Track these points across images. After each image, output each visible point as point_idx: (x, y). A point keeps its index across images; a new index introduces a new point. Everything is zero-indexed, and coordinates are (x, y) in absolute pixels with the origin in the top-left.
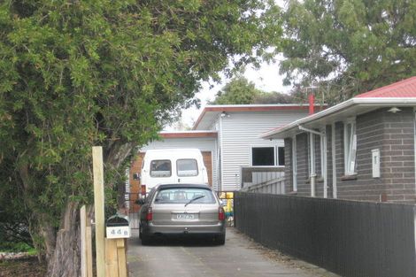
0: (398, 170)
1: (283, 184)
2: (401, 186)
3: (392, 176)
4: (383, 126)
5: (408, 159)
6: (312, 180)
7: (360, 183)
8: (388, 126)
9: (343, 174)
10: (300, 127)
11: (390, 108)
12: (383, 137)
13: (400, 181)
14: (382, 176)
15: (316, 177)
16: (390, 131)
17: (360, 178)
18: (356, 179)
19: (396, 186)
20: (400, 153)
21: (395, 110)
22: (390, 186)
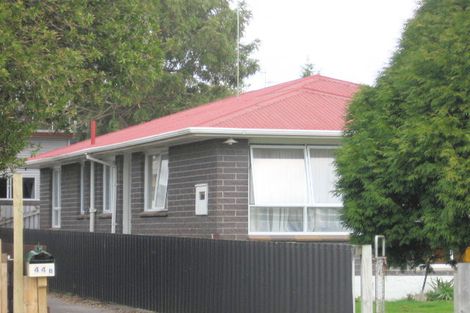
0: (231, 207)
1: (36, 218)
2: (233, 225)
3: (224, 213)
4: (215, 159)
5: (241, 195)
6: (92, 216)
7: (173, 220)
8: (222, 159)
9: (142, 210)
10: (88, 157)
11: (226, 139)
12: (216, 171)
13: (233, 219)
14: (210, 213)
15: (96, 213)
16: (223, 164)
17: (171, 215)
18: (166, 216)
19: (228, 225)
20: (233, 189)
21: (231, 141)
22: (221, 225)
